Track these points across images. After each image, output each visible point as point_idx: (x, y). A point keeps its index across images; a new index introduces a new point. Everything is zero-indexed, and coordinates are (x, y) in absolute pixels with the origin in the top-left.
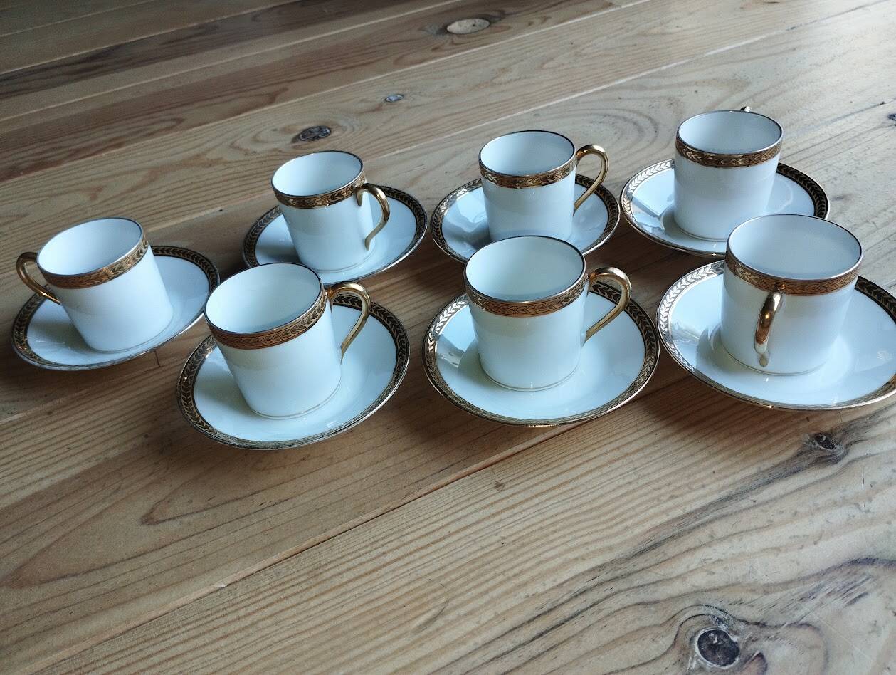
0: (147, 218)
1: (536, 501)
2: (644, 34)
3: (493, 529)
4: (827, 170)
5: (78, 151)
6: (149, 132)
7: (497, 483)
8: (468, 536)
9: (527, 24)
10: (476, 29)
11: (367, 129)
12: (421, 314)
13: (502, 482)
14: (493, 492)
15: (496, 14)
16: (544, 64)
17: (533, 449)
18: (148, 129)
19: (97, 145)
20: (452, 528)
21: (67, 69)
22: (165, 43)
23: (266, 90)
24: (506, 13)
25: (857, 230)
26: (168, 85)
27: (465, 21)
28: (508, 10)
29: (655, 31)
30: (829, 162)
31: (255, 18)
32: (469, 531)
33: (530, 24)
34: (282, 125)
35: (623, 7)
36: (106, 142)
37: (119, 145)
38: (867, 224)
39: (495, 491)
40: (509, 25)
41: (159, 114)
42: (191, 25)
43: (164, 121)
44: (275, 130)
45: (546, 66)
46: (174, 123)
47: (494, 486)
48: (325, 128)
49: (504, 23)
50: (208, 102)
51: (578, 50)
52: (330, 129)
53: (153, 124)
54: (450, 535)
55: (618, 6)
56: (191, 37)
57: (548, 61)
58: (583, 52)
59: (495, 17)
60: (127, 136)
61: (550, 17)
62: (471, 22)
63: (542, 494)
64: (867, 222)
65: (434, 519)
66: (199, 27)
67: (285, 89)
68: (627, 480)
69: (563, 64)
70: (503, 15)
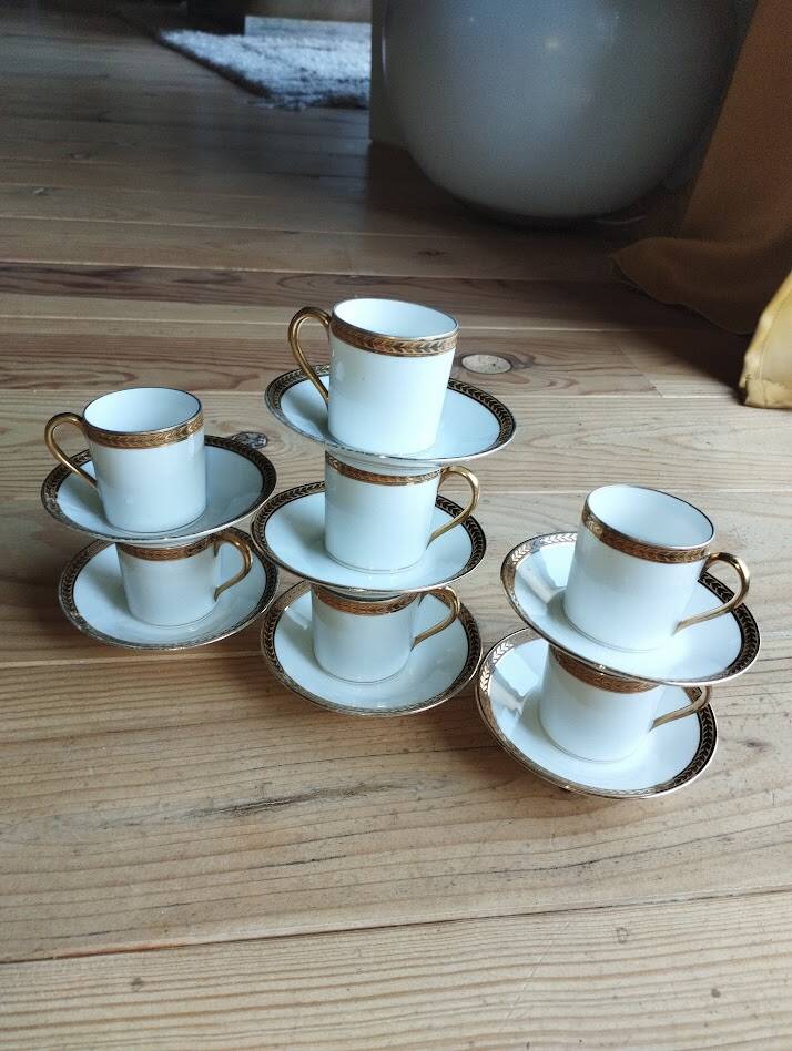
0: (23, 484)
1: (162, 1023)
2: (665, 440)
3: (93, 1040)
4: (761, 699)
5: (15, 378)
6: (94, 379)
7: (138, 979)
8: (62, 1036)
9: (548, 383)
10: (493, 370)
11: (304, 454)
12: (206, 712)
13: (143, 979)
14: (125, 989)
15: (523, 359)
16: (534, 439)
17: (204, 950)
18: (94, 376)
19: (37, 378)
20: (53, 1018)
21: (68, 278)
22: (178, 281)
23: (236, 371)
24: (536, 361)
25: (749, 798)
26: (148, 332)
27: (487, 357)
28: (540, 359)
29: (679, 440)
30: (771, 688)
31: (283, 280)
32: (67, 1030)
33: (552, 384)
34: (224, 419)
35: (664, 397)
36: (47, 377)
37: (56, 386)
38: (764, 794)
39: (128, 989)
40: (530, 377)
41: (118, 363)
42: (217, 268)
43: (118, 373)
44: (214, 422)
45: (535, 443)
46: (124, 379)
47: (132, 980)
48: (265, 437)
49: (524, 373)
50: (173, 366)
51: (582, 434)
52: (267, 440)
53: (107, 372)
54: (46, 1026)
55: (659, 394)
56: (207, 282)
57: (541, 437)
58: (585, 440)
59: (520, 362)
60: (69, 377)
61: (577, 383)
62: (494, 359)
63: (174, 1016)
64: (767, 791)
65: (43, 996)
66: (223, 274)
67: (256, 377)
68: (276, 1040)
69: (555, 447)
70: (531, 362)
